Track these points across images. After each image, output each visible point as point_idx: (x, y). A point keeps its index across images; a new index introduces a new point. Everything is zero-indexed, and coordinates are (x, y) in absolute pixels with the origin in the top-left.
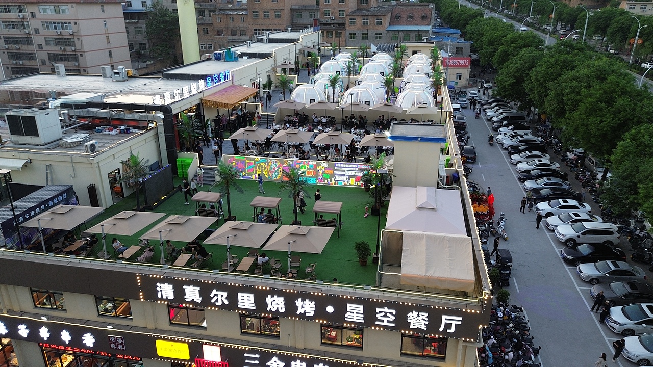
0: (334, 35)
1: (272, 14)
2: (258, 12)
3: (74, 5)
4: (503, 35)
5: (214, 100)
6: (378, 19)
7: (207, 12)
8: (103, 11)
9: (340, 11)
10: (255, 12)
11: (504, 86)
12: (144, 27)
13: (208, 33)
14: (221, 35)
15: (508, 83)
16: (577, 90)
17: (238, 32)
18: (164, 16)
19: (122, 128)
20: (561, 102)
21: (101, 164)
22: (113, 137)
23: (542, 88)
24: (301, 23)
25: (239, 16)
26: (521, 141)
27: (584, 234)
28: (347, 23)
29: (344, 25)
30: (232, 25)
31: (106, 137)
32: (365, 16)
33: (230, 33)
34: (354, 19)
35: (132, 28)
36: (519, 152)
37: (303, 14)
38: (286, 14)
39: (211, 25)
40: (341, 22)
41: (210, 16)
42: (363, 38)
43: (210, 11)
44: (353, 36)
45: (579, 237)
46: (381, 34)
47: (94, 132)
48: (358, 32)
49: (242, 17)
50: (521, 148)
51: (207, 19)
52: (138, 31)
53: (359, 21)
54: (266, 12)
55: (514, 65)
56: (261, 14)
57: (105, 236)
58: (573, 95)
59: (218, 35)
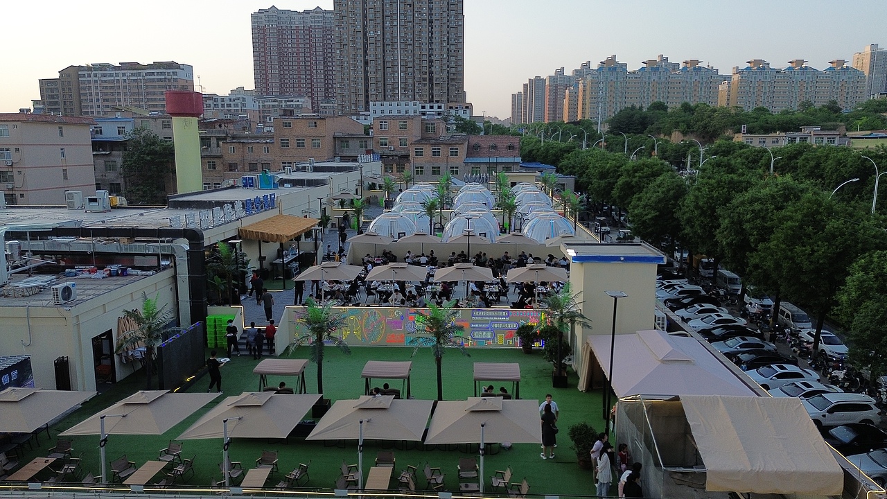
0: (395, 169)
1: (308, 143)
2: (288, 140)
3: (18, 124)
4: (618, 165)
5: (260, 231)
6: (452, 149)
7: (213, 141)
8: (61, 135)
9: (400, 139)
10: (284, 140)
11: (644, 222)
12: (119, 161)
13: (215, 168)
14: (235, 170)
15: (650, 216)
16: (762, 215)
17: (259, 166)
18: (151, 145)
19: (114, 268)
20: (741, 232)
21: (81, 320)
22: (98, 282)
23: (705, 217)
24: (348, 154)
25: (262, 145)
26: (680, 293)
27: (830, 411)
28: (412, 154)
29: (406, 157)
30: (250, 157)
31: (86, 282)
32: (435, 144)
33: (247, 168)
34: (420, 149)
35: (101, 161)
36: (685, 306)
37: (351, 142)
38: (327, 144)
39: (220, 157)
40: (403, 153)
41: (218, 146)
42: (434, 173)
43: (218, 139)
44: (420, 170)
45: (824, 416)
46: (457, 168)
47: (62, 276)
48: (427, 166)
49: (265, 146)
50: (685, 301)
51: (214, 151)
52: (110, 167)
53: (428, 150)
54: (299, 140)
55: (651, 194)
56: (293, 143)
57: (105, 440)
58: (758, 221)
59: (230, 170)
